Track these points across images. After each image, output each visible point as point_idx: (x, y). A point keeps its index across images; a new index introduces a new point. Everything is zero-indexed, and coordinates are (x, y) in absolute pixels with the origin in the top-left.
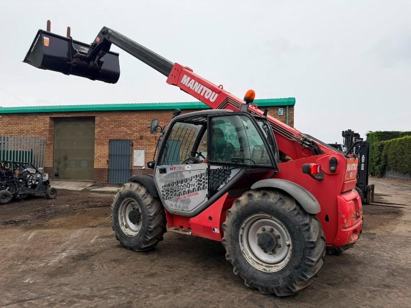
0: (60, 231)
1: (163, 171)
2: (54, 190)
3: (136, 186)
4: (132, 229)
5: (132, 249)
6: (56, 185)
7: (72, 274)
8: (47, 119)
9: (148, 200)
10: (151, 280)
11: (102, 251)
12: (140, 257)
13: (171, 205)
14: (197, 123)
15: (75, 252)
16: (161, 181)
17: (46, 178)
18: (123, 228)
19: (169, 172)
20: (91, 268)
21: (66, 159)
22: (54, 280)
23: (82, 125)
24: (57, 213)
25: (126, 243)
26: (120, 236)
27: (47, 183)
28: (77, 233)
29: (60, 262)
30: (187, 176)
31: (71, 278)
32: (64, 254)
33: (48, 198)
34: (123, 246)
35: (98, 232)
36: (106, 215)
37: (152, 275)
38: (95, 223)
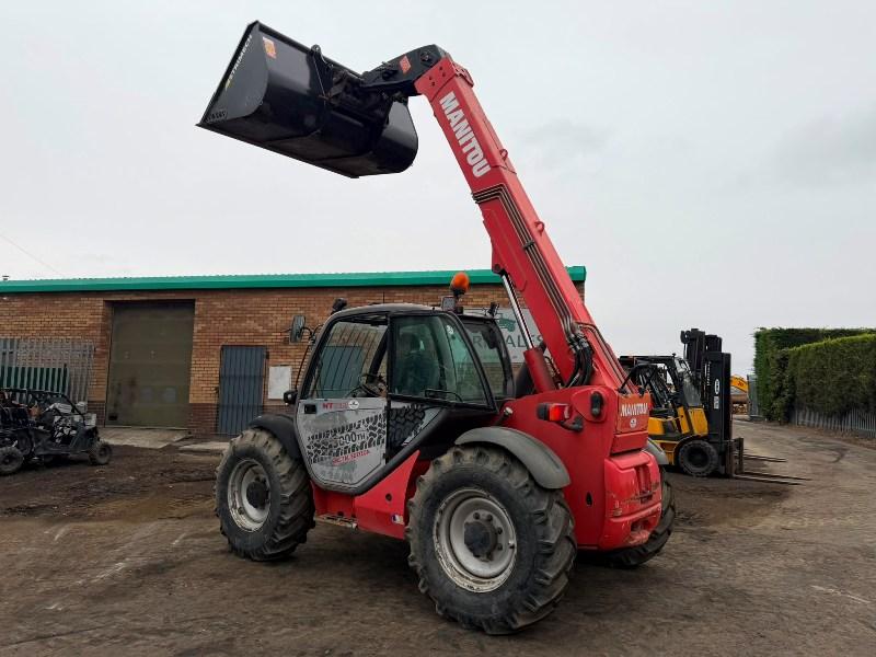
0: (114, 524)
1: (311, 409)
2: (106, 448)
3: (264, 437)
4: (251, 518)
5: (247, 556)
6: (111, 438)
7: (134, 597)
8: (99, 303)
9: (284, 467)
10: (274, 607)
11: (194, 559)
12: (262, 570)
13: (324, 473)
14: (375, 323)
15: (141, 562)
16: (305, 427)
17: (92, 422)
18: (234, 514)
19: (321, 411)
20: (168, 587)
21: (133, 383)
22: (101, 606)
23: (169, 317)
24: (114, 492)
25: (237, 542)
26: (230, 529)
27: (92, 434)
28: (150, 528)
29: (113, 577)
30: (352, 419)
31: (131, 603)
32: (121, 565)
33: (95, 463)
34: (233, 550)
35: (188, 527)
36: (207, 497)
38: (183, 510)
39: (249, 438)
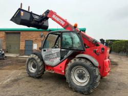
0: (7, 71)
1: (45, 51)
2: (6, 57)
3: (34, 55)
4: (33, 70)
5: (33, 77)
6: (6, 55)
7: (12, 87)
8: (4, 33)
9: (39, 60)
11: (22, 78)
13: (47, 62)
14: (56, 35)
15: (13, 79)
16: (44, 54)
17: (3, 52)
18: (30, 70)
19: (47, 51)
20: (18, 84)
21: (10, 46)
23: (16, 35)
24: (7, 65)
26: (29, 73)
27: (3, 54)
28: (14, 71)
29: (7, 82)
30: (53, 52)
31: (11, 89)
32: (9, 80)
33: (4, 59)
34: (30, 76)
35: (21, 71)
36: (24, 65)
37: (41, 87)
38: (20, 68)
39: (32, 56)
